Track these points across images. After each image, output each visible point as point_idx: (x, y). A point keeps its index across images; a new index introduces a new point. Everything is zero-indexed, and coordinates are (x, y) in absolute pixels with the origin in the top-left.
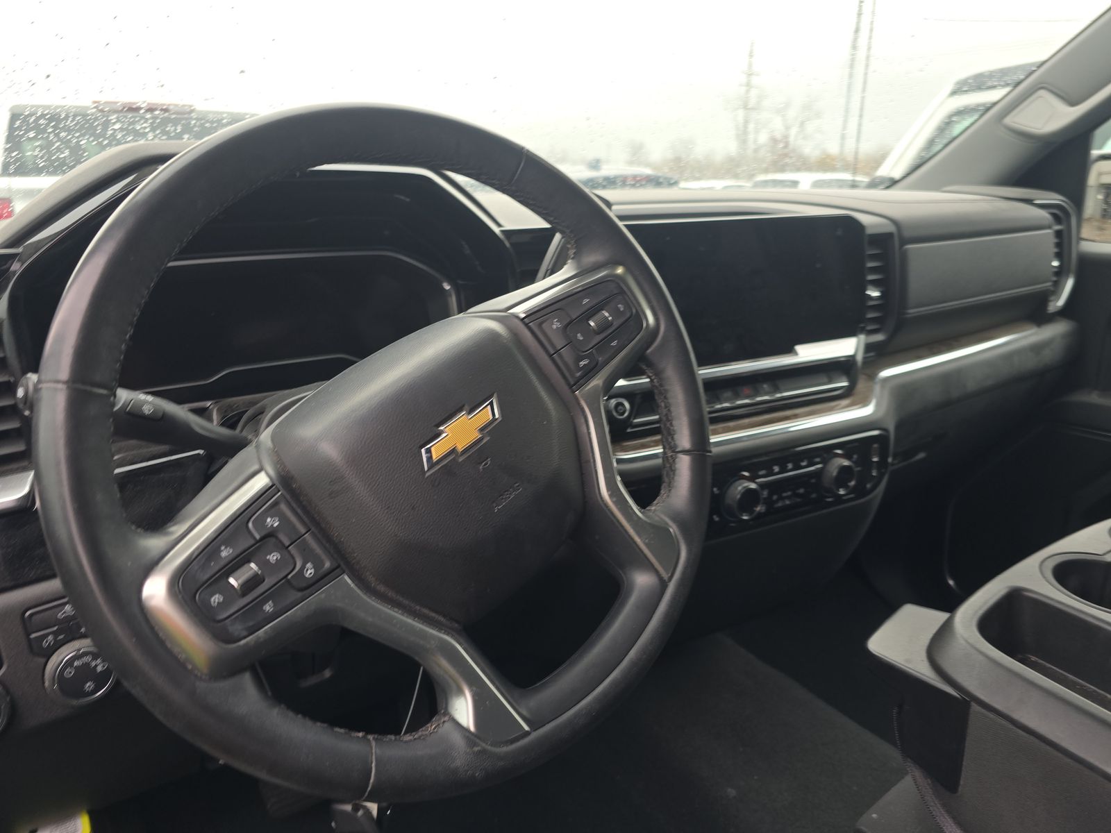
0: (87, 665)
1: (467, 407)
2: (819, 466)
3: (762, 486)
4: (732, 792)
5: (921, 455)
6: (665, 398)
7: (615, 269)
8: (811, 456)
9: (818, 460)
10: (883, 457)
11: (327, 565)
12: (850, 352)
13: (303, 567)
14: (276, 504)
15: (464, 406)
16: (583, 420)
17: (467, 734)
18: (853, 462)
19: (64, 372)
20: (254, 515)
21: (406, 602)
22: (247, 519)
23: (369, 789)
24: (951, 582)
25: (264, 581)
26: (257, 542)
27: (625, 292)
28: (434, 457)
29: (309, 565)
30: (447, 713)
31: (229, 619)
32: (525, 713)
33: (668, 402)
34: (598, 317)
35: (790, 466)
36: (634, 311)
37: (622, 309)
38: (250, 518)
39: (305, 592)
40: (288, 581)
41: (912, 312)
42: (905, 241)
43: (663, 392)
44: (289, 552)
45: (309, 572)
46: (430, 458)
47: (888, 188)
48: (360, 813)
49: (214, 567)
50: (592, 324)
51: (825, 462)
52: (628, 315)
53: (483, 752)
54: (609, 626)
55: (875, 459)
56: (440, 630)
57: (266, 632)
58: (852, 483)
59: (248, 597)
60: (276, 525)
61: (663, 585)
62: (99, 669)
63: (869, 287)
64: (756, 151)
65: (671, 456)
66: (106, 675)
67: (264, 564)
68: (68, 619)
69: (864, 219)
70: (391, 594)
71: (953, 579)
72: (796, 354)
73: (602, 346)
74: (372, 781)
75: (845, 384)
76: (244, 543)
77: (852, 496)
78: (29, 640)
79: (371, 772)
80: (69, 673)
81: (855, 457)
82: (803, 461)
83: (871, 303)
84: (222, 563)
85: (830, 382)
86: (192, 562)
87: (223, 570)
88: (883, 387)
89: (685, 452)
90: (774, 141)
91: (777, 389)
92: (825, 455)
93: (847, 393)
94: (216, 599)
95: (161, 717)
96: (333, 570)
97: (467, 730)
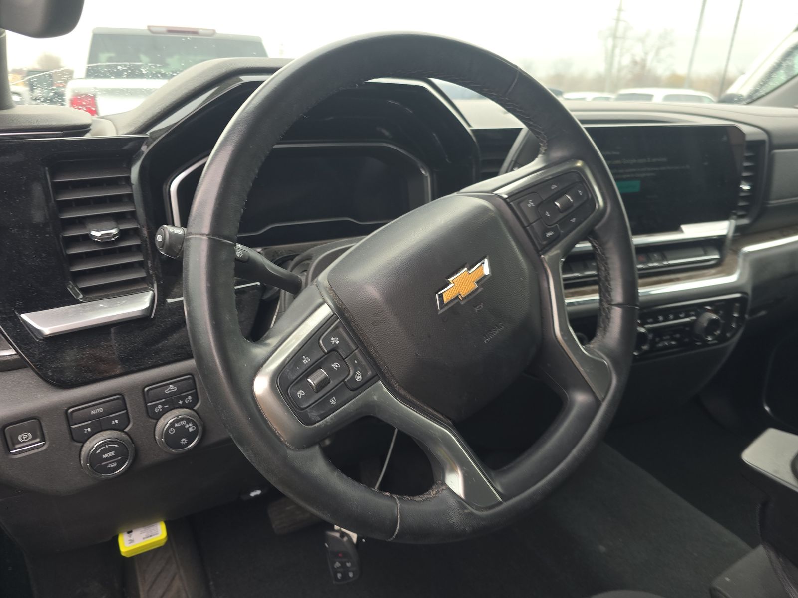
0: (183, 426)
1: (468, 265)
2: (694, 318)
3: (649, 330)
4: (602, 549)
5: (763, 313)
6: (606, 263)
7: (576, 162)
8: (687, 311)
9: (693, 313)
10: (742, 313)
11: (369, 373)
12: (724, 232)
13: (355, 374)
14: (336, 328)
15: (466, 264)
16: (545, 278)
17: (460, 500)
18: (719, 316)
19: (206, 228)
20: (322, 335)
21: (418, 403)
22: (318, 338)
23: (396, 533)
24: (767, 408)
25: (330, 382)
26: (326, 354)
27: (584, 181)
28: (445, 300)
29: (358, 373)
30: (444, 483)
31: (309, 408)
32: (499, 489)
33: (608, 267)
34: (562, 199)
35: (671, 317)
36: (590, 196)
37: (581, 194)
38: (321, 337)
39: (355, 392)
40: (345, 383)
41: (773, 203)
42: (773, 147)
43: (605, 258)
44: (345, 362)
45: (358, 378)
46: (442, 301)
47: (748, 103)
48: (345, 539)
49: (299, 370)
50: (557, 204)
51: (698, 315)
52: (585, 198)
53: (471, 514)
54: (556, 429)
55: (736, 315)
56: (441, 424)
57: (331, 419)
58: (718, 332)
59: (319, 393)
60: (337, 342)
61: (598, 403)
62: (191, 430)
63: (743, 182)
64: (619, 70)
65: (608, 308)
66: (194, 434)
67: (330, 370)
68: (172, 394)
69: (745, 128)
70: (409, 396)
71: (769, 406)
72: (682, 231)
73: (564, 222)
74: (398, 527)
75: (717, 256)
76: (318, 355)
77: (716, 342)
78: (146, 406)
79: (397, 521)
80: (172, 431)
81: (721, 312)
82: (681, 314)
83: (742, 194)
84: (304, 368)
85: (705, 254)
86: (284, 367)
87: (305, 373)
88: (744, 260)
89: (618, 305)
90: (635, 63)
91: (665, 258)
92: (699, 310)
93: (718, 263)
94: (300, 393)
95: (262, 473)
96: (373, 377)
97: (459, 497)
